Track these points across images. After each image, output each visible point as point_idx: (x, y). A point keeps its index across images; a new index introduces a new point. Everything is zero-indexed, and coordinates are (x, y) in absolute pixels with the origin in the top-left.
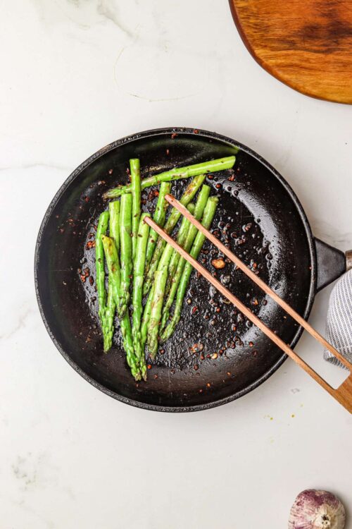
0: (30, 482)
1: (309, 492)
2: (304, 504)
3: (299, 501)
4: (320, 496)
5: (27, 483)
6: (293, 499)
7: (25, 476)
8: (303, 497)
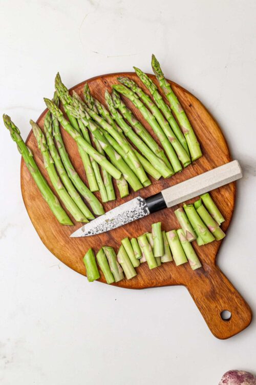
0: (8, 362)
1: (233, 372)
2: (229, 382)
3: (224, 379)
4: (242, 376)
5: (6, 363)
6: (219, 377)
7: (5, 357)
8: (228, 376)
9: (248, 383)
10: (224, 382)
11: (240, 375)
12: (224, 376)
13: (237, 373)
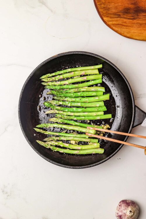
1: (124, 201)
2: (122, 206)
7: (7, 193)
8: (122, 203)
9: (132, 206)
10: (119, 206)
11: (128, 202)
12: (120, 203)
13: (126, 201)
